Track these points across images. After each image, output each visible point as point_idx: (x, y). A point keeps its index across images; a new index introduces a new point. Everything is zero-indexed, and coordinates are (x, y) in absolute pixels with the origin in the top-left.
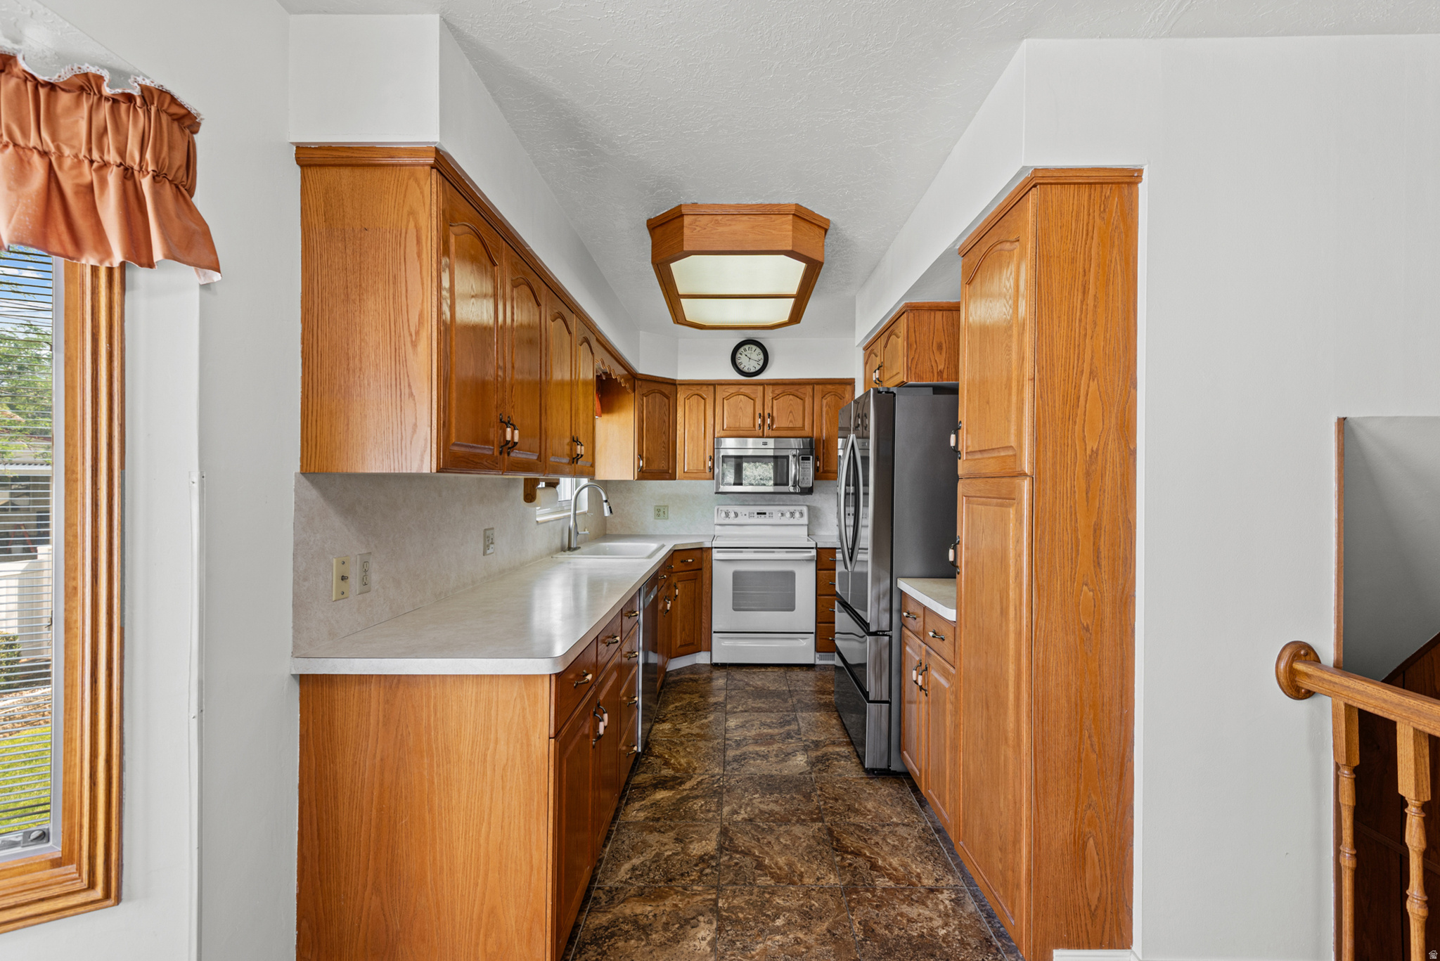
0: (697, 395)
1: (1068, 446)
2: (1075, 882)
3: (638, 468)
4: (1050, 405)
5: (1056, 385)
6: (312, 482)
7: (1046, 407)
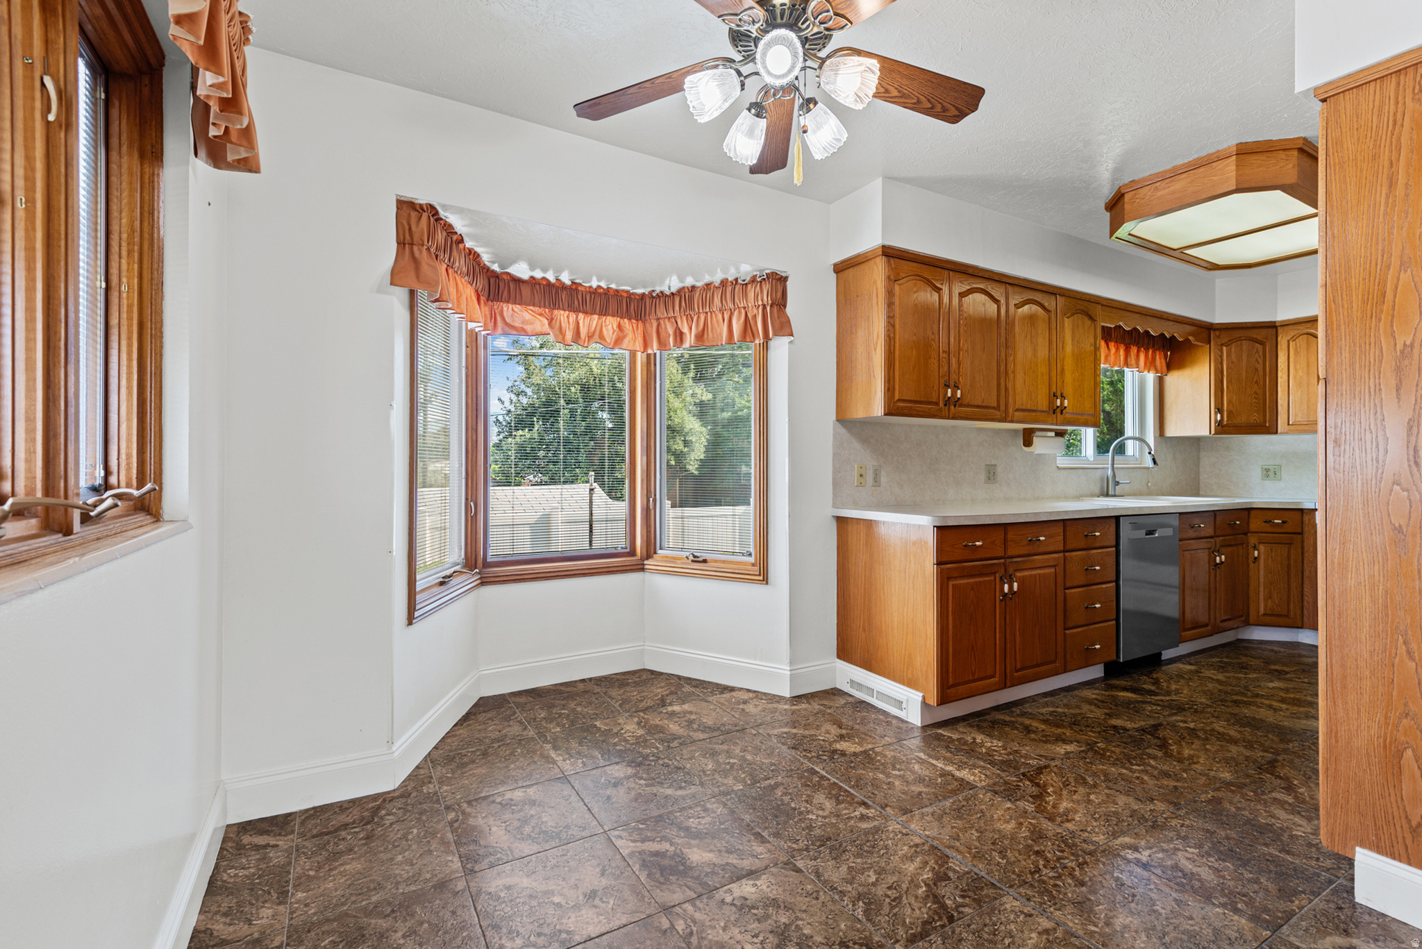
0: (1308, 334)
1: (1370, 344)
2: (1386, 788)
3: (1216, 423)
4: (1346, 306)
5: (1354, 286)
6: (842, 425)
7: (1341, 310)
